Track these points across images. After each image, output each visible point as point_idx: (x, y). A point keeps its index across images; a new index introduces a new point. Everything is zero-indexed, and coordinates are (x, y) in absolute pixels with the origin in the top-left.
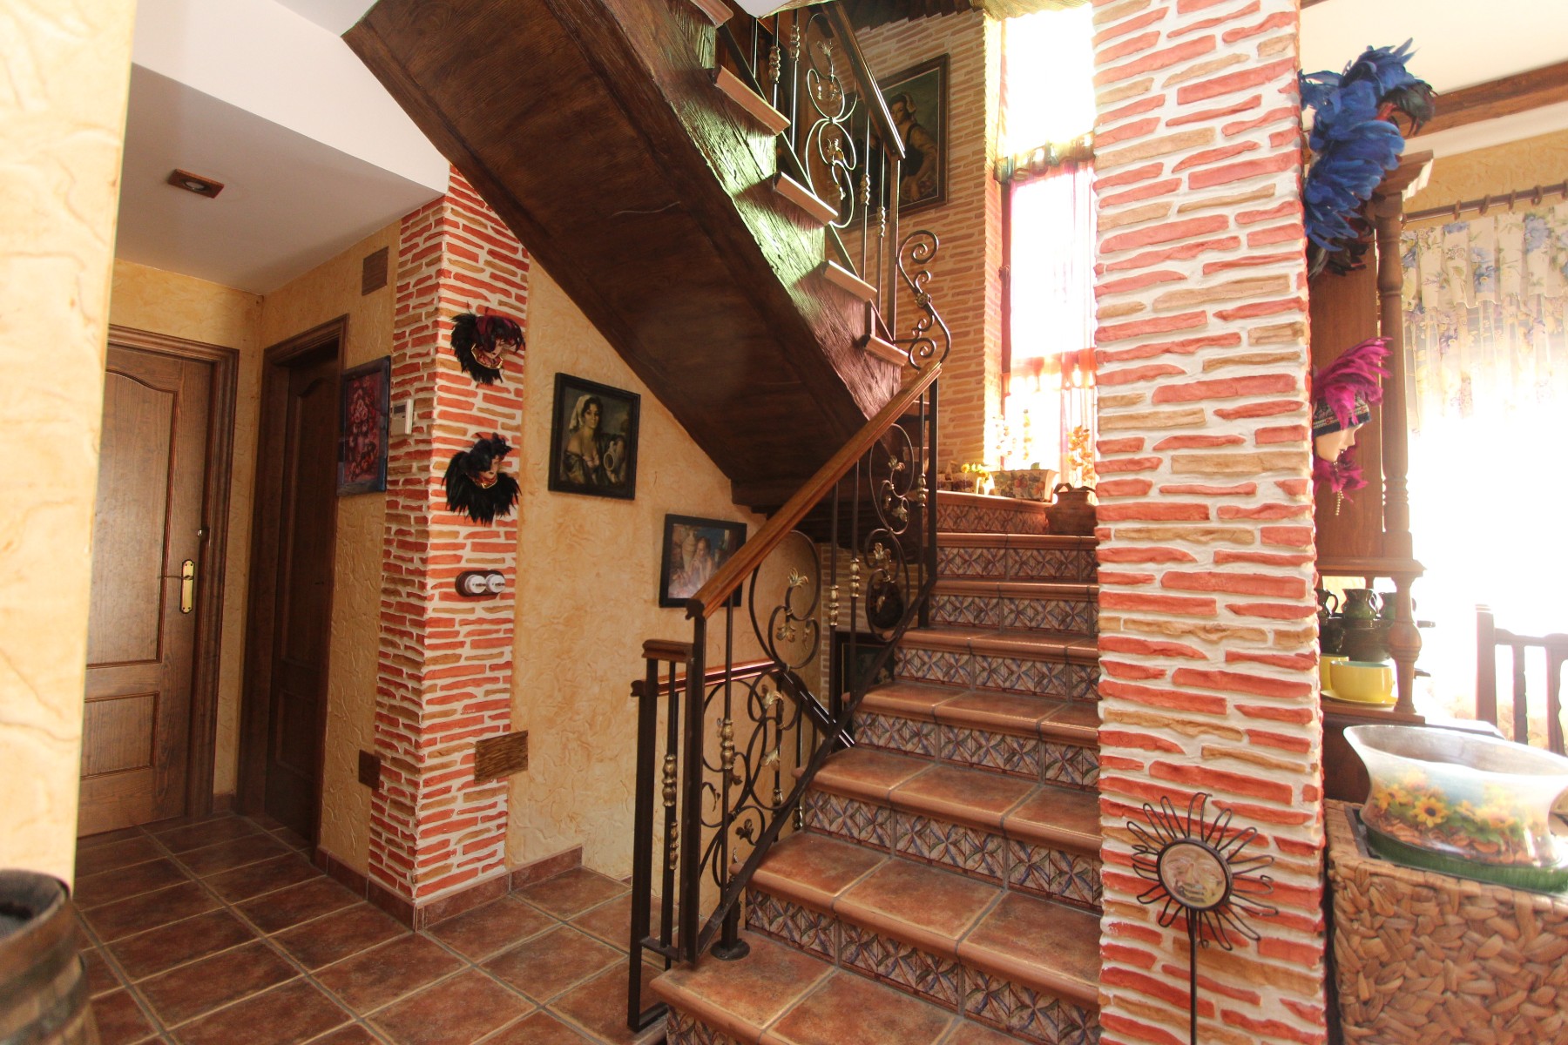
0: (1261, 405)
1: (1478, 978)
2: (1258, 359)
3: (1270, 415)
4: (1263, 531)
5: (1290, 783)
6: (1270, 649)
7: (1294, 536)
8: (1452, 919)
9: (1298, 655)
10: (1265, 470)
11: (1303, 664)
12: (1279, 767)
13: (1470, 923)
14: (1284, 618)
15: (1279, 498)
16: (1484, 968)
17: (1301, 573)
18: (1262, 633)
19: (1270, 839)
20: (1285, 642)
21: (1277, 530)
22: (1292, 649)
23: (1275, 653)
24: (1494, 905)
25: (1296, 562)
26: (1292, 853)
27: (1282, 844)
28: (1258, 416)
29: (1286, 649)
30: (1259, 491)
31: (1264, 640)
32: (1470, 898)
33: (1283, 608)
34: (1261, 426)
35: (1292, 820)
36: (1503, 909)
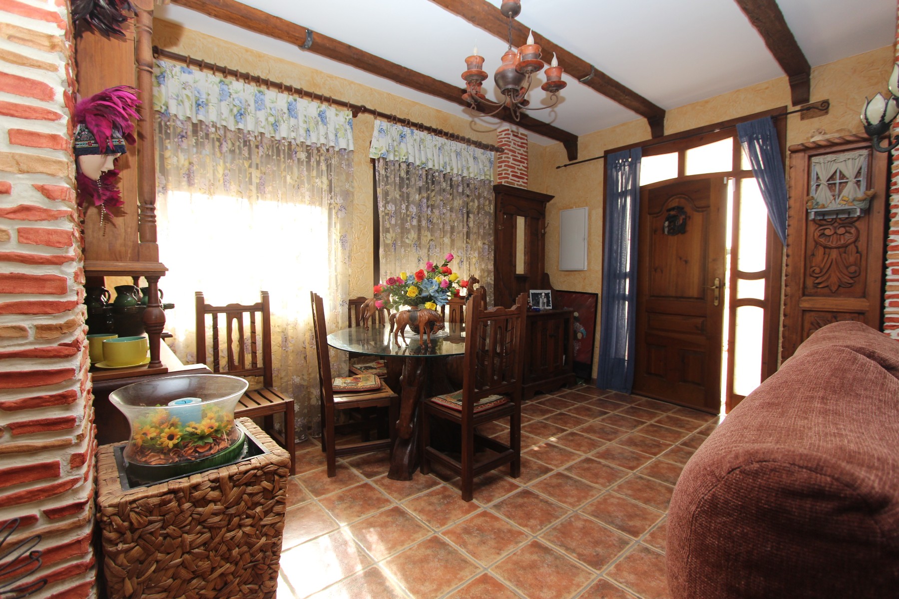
0: (16, 105)
1: (202, 533)
2: (12, 58)
3: (26, 118)
4: (19, 231)
5: (58, 459)
6: (31, 343)
7: (54, 238)
8: (187, 505)
9: (60, 345)
10: (22, 172)
11: (66, 352)
12: (45, 449)
13: (197, 503)
14: (46, 314)
15: (35, 200)
16: (204, 527)
17: (62, 272)
18: (22, 329)
19: (38, 515)
20: (47, 335)
21: (37, 231)
22: (55, 340)
23: (37, 346)
24: (210, 484)
25: (58, 262)
26: (63, 518)
27: (50, 515)
28: (12, 116)
29: (49, 341)
30: (14, 191)
31: (25, 337)
32: (196, 487)
33: (44, 304)
34: (16, 127)
35: (61, 490)
36: (214, 484)
